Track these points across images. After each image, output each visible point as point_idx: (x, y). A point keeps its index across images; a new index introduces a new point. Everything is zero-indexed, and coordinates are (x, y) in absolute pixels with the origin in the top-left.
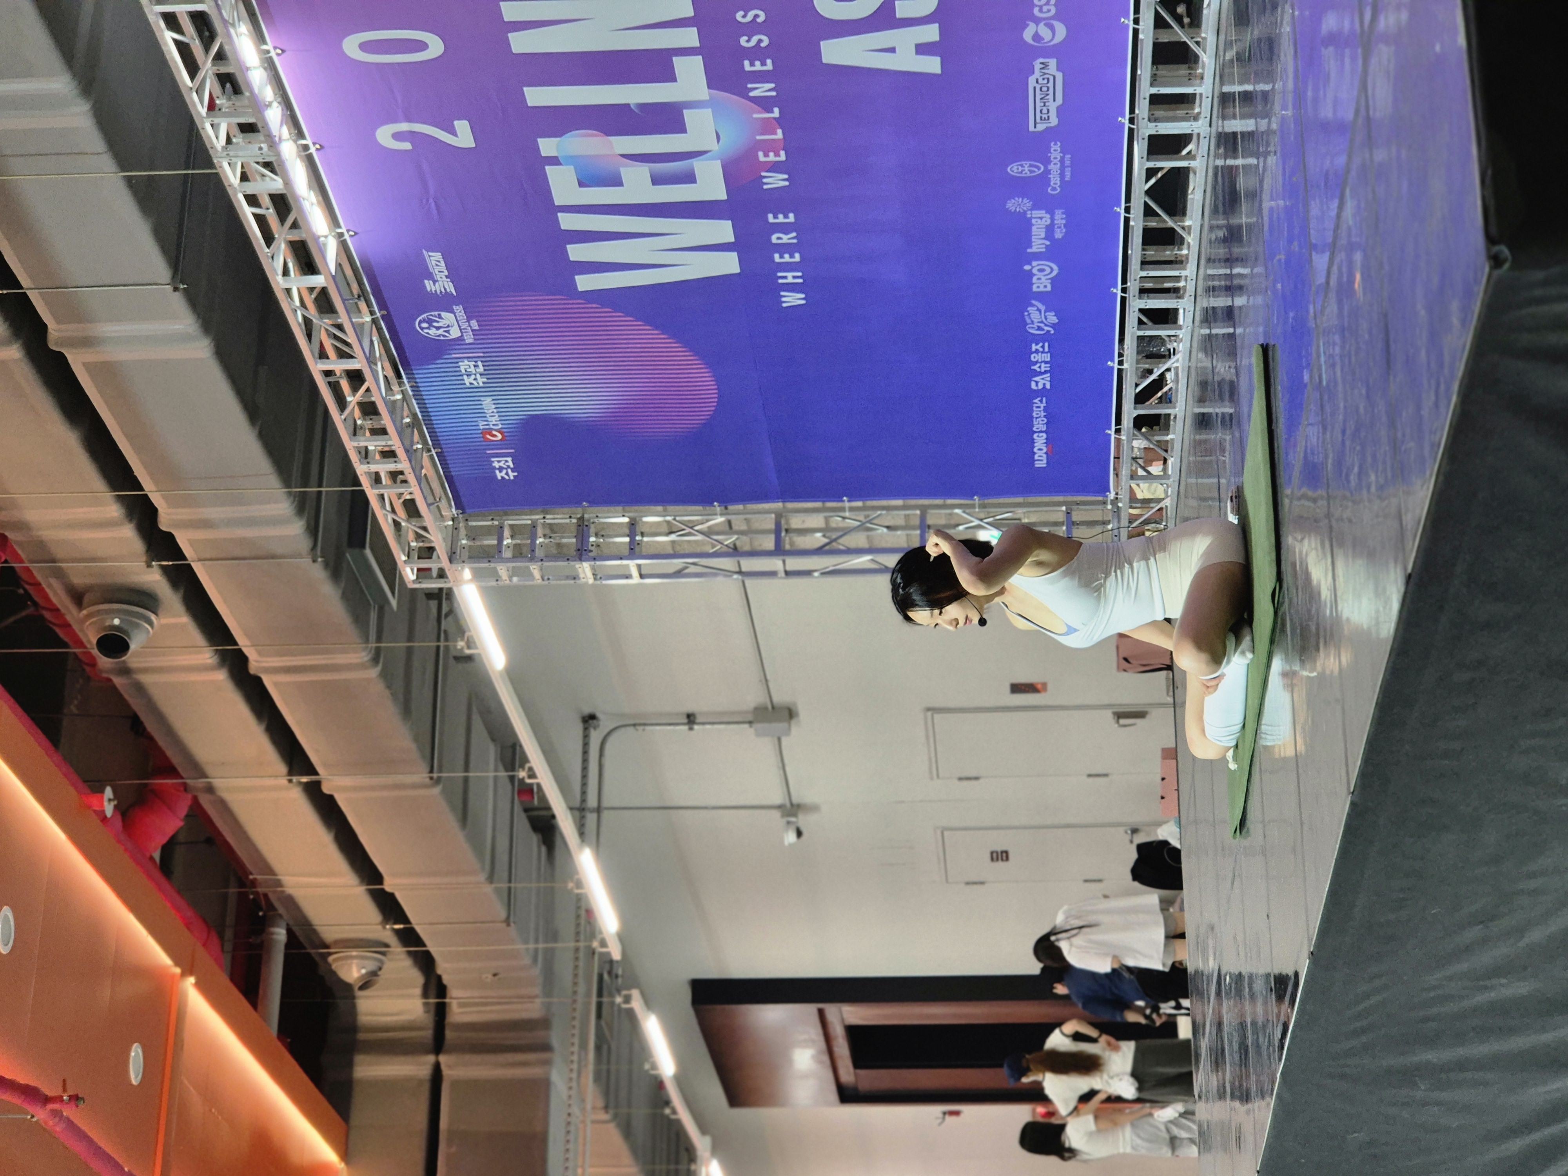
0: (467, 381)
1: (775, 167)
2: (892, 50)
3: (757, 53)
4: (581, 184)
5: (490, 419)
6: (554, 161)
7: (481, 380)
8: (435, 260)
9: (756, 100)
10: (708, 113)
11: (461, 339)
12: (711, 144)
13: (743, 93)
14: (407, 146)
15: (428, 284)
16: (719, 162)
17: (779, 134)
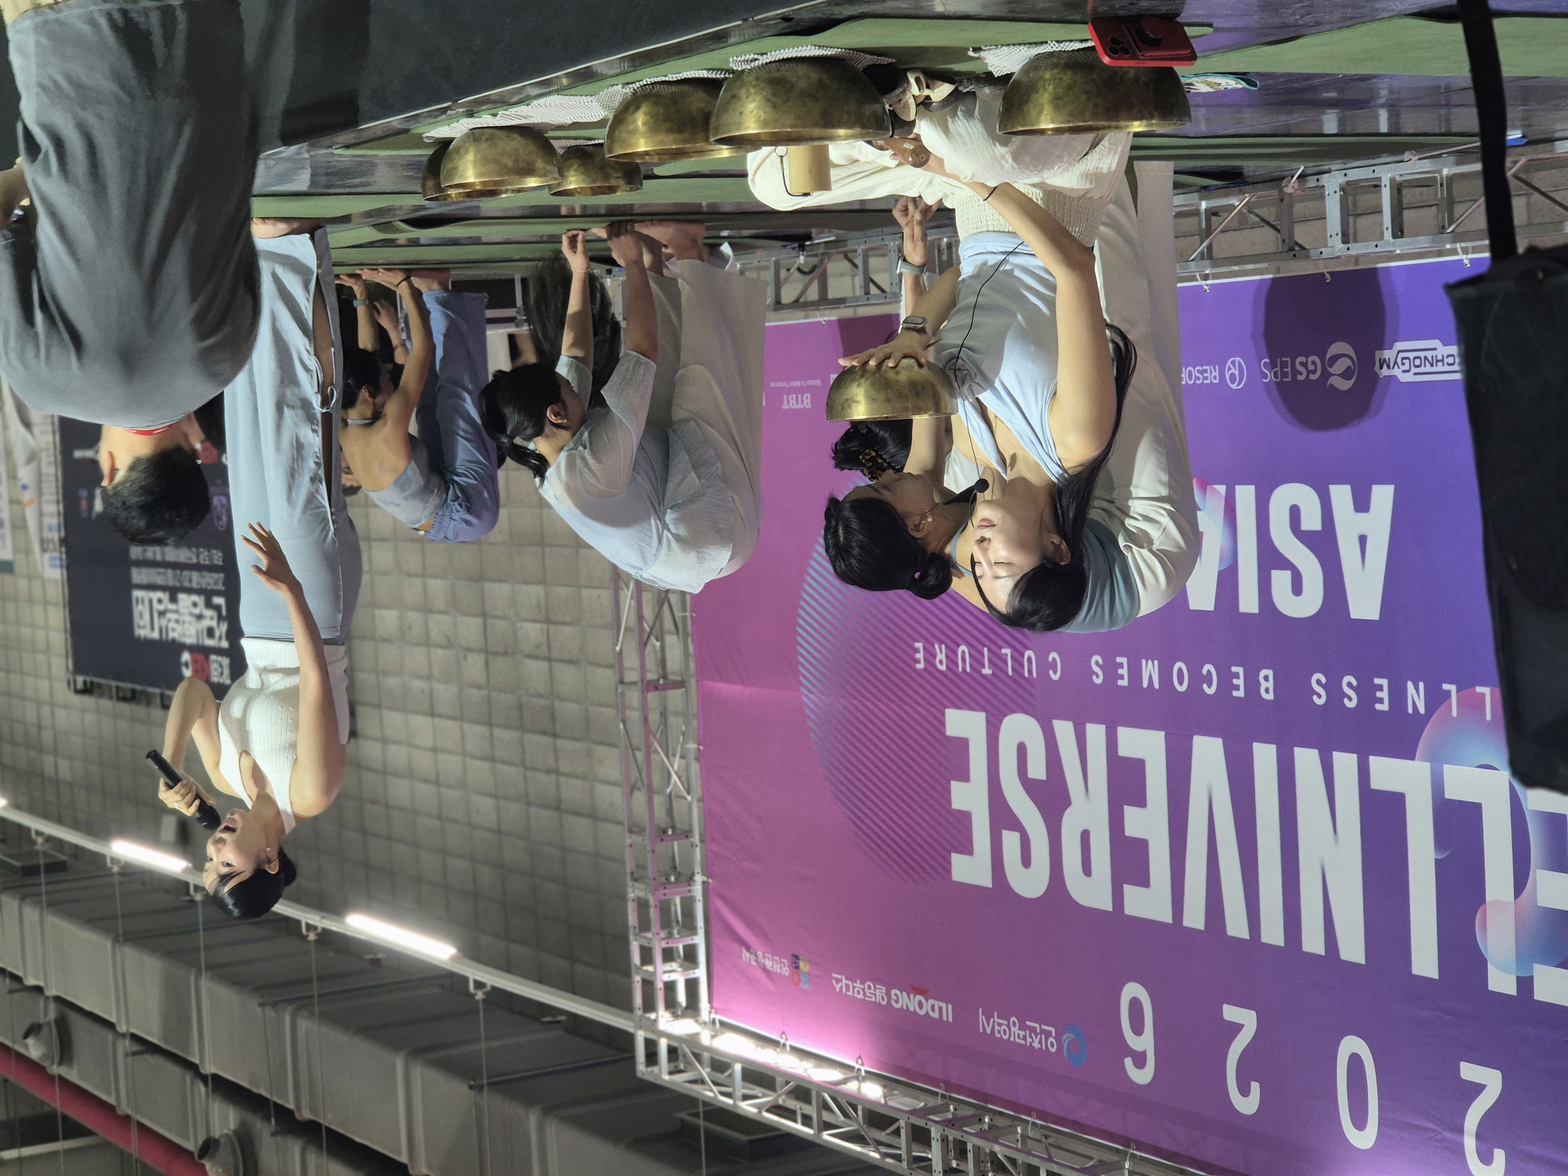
2: (1363, 540)
3: (1367, 694)
6: (1524, 984)
10: (1449, 771)
13: (1420, 722)
14: (1499, 1154)
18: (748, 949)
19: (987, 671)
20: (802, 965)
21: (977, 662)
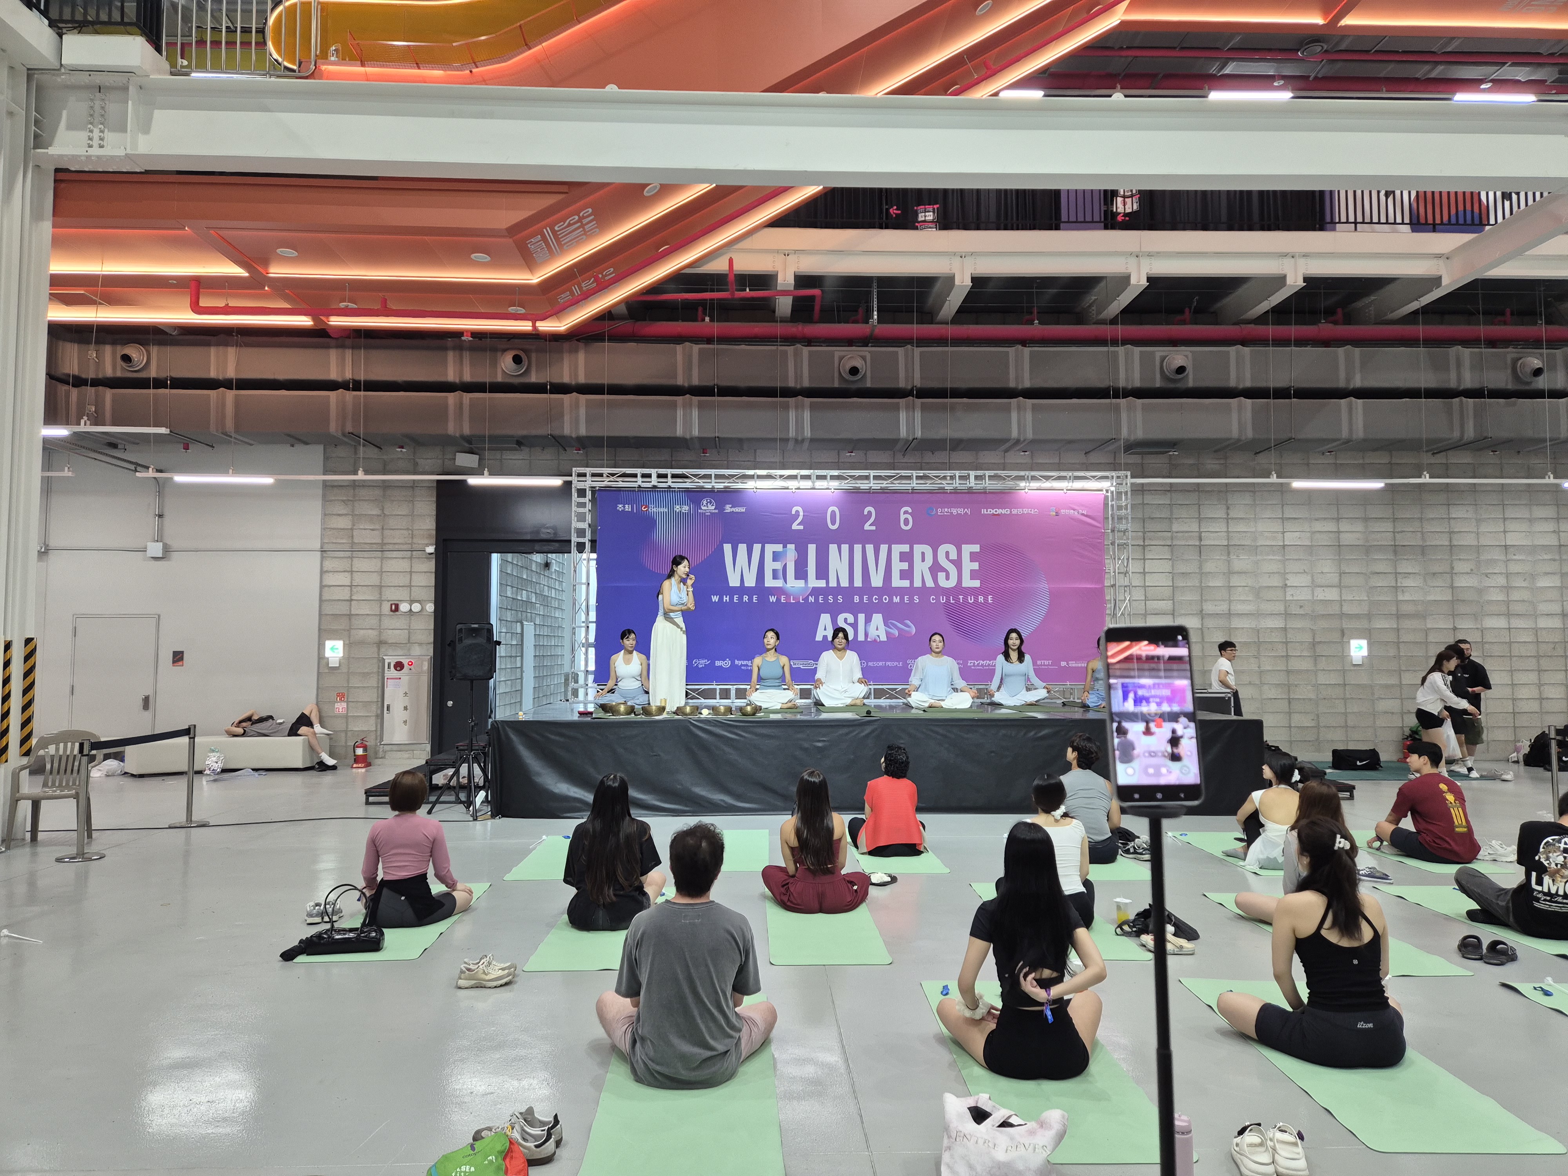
0: (678, 507)
1: (778, 600)
2: (825, 629)
3: (826, 599)
4: (774, 552)
5: (655, 509)
6: (785, 547)
7: (678, 511)
8: (742, 510)
9: (808, 597)
10: (803, 585)
11: (701, 509)
12: (789, 585)
13: (811, 594)
14: (793, 513)
15: (730, 506)
16: (781, 585)
17: (792, 601)
18: (1083, 514)
19: (961, 597)
20: (1054, 514)
21: (965, 599)
